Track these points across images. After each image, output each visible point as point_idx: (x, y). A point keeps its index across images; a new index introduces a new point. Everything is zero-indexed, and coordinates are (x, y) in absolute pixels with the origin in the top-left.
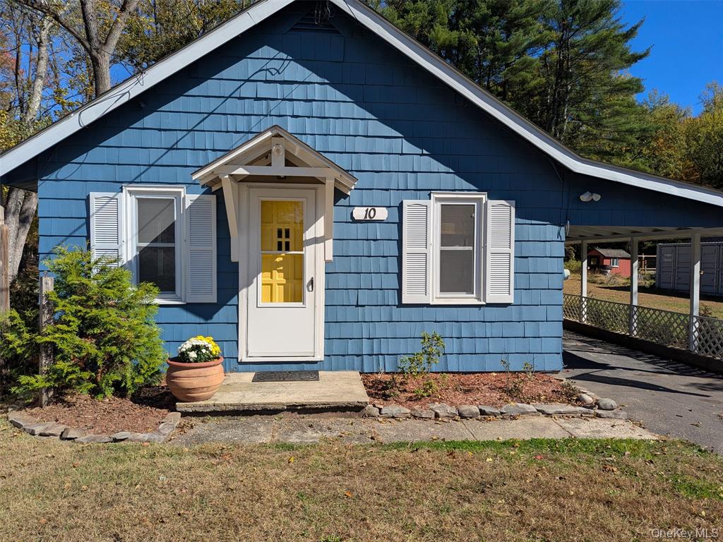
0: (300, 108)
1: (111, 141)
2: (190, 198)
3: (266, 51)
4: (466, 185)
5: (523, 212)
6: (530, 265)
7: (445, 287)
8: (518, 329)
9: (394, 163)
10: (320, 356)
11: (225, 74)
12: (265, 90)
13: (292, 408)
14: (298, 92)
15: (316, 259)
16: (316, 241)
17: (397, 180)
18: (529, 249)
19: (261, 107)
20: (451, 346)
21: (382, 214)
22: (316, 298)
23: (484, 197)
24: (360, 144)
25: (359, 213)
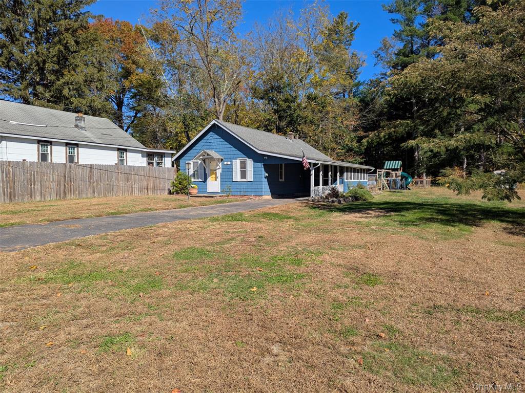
0: (216, 143)
1: (189, 152)
2: (200, 162)
3: (211, 133)
4: (245, 156)
5: (254, 161)
6: (256, 173)
7: (242, 178)
8: (254, 187)
9: (232, 153)
10: (219, 191)
11: (205, 138)
12: (210, 141)
13: (204, 196)
14: (215, 140)
15: (219, 172)
16: (219, 169)
17: (231, 156)
18: (256, 169)
19: (210, 144)
20: (242, 190)
21: (229, 163)
22: (219, 180)
23: (247, 159)
24: (226, 150)
25: (225, 163)
